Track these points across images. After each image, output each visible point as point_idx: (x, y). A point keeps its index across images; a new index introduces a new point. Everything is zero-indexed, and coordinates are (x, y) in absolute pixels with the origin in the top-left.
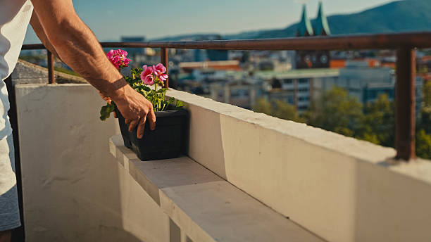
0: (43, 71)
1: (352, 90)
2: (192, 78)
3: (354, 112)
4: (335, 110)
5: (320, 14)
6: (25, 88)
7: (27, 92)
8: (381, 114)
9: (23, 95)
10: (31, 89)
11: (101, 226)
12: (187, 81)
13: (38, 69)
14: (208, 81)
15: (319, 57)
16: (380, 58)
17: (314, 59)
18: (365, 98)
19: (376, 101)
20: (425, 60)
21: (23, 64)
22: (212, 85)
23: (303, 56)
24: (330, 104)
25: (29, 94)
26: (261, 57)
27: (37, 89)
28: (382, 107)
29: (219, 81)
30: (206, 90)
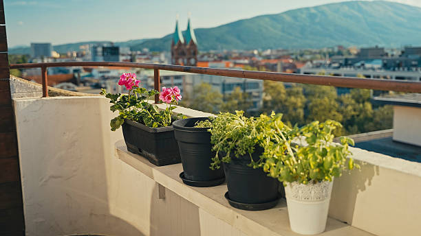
0: (36, 86)
1: (214, 84)
2: (91, 76)
3: (216, 101)
4: (203, 99)
5: (189, 28)
6: (24, 102)
7: (26, 105)
8: (236, 102)
9: (22, 107)
10: (29, 102)
11: (91, 214)
12: (87, 78)
13: (32, 84)
14: (104, 78)
15: (189, 59)
16: (233, 61)
17: (185, 61)
18: (224, 90)
19: (232, 92)
20: (263, 63)
21: (19, 80)
22: (107, 81)
23: (177, 59)
24: (199, 95)
25: (28, 107)
26: (145, 59)
27: (34, 102)
28: (237, 96)
29: (114, 78)
30: (103, 86)
